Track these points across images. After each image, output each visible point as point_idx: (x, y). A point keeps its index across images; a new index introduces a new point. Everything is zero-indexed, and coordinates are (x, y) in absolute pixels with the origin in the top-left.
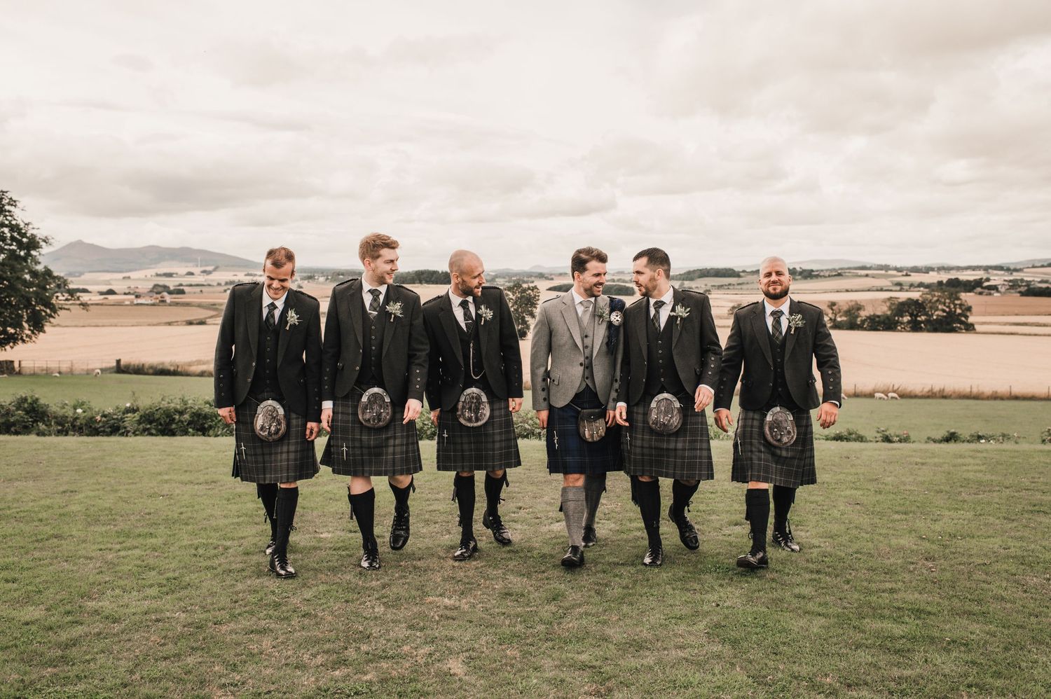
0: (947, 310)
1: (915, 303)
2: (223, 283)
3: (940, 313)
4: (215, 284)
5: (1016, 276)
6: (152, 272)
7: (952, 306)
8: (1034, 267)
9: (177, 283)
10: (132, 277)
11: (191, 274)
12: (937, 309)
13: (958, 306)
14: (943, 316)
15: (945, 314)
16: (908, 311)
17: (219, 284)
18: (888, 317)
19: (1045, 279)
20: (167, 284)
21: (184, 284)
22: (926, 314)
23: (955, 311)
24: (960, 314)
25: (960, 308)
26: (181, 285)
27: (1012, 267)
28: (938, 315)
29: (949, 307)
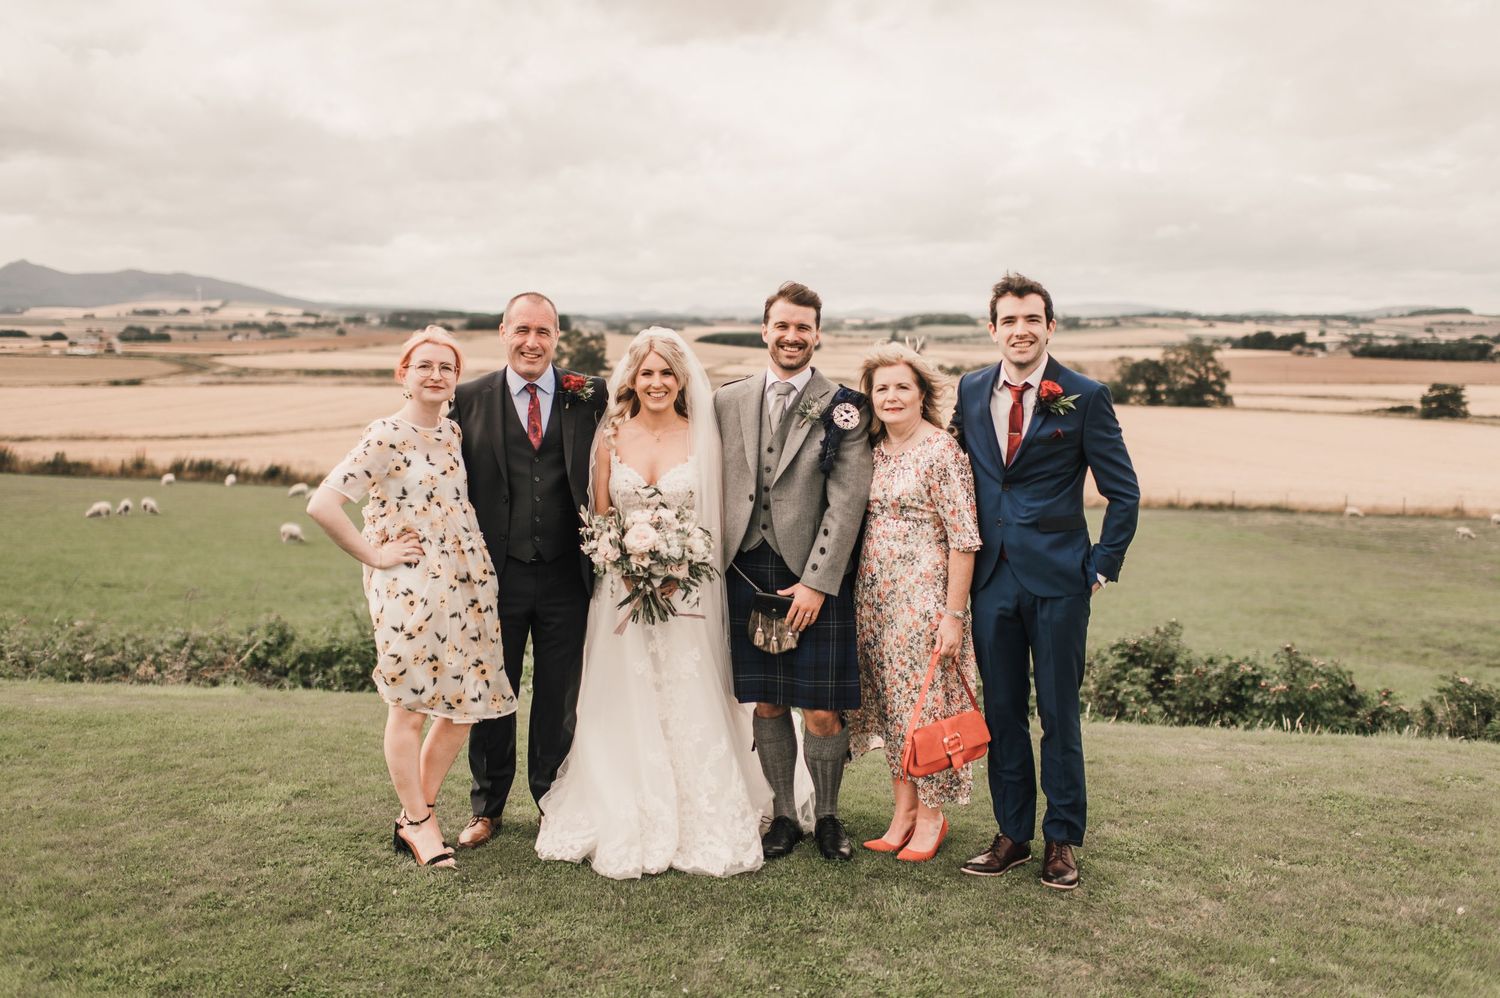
0: (1196, 375)
1: (1154, 364)
3: (1186, 380)
5: (1364, 329)
7: (1203, 370)
8: (1391, 315)
12: (1183, 374)
13: (1211, 372)
14: (1190, 385)
15: (1193, 382)
16: (1144, 378)
18: (1116, 386)
19: (1401, 334)
22: (1168, 382)
23: (1207, 378)
24: (1214, 383)
25: (1215, 374)
27: (1360, 316)
28: (1183, 384)
29: (1198, 372)
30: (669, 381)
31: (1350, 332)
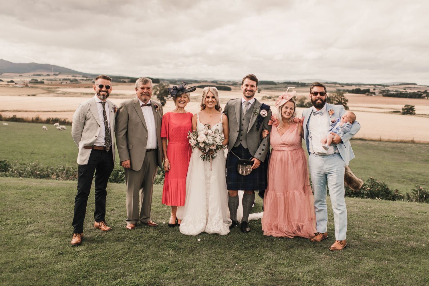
2: (62, 80)
4: (58, 80)
5: (386, 88)
6: (32, 73)
8: (394, 85)
9: (42, 79)
10: (23, 75)
11: (48, 75)
17: (60, 80)
19: (397, 90)
20: (37, 79)
21: (45, 79)
23: (342, 101)
26: (43, 80)
27: (385, 85)
30: (214, 100)
31: (382, 89)
